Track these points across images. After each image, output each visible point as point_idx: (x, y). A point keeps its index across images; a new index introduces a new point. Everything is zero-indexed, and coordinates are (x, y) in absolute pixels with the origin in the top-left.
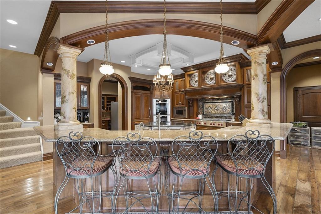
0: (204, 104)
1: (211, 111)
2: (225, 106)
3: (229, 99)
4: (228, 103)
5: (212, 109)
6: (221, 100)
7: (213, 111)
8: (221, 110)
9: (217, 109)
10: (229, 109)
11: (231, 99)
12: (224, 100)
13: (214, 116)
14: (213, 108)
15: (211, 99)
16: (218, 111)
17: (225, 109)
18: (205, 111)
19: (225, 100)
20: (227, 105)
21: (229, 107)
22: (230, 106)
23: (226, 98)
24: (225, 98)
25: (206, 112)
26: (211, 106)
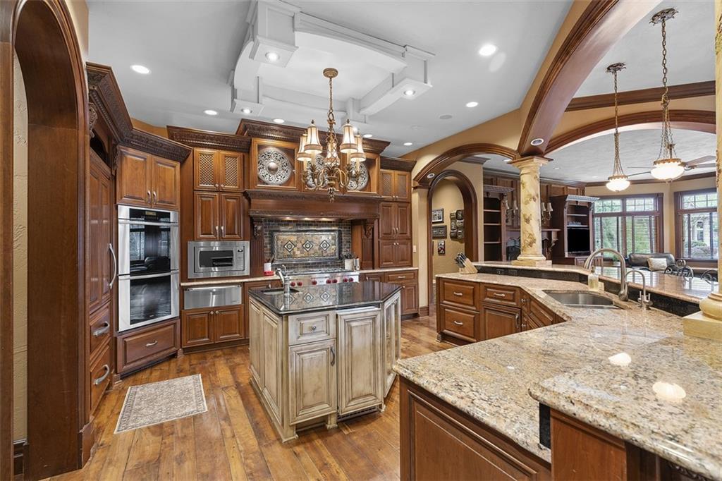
0: (276, 234)
1: (294, 253)
2: (326, 239)
3: (333, 226)
4: (332, 233)
5: (295, 246)
6: (317, 225)
7: (299, 252)
8: (317, 248)
9: (308, 246)
10: (333, 247)
11: (337, 225)
12: (323, 226)
13: (301, 264)
14: (299, 245)
15: (294, 221)
16: (312, 252)
17: (325, 245)
18: (278, 252)
19: (326, 226)
20: (330, 238)
21: (333, 241)
22: (335, 240)
23: (329, 222)
24: (325, 222)
25: (281, 255)
26: (294, 239)
